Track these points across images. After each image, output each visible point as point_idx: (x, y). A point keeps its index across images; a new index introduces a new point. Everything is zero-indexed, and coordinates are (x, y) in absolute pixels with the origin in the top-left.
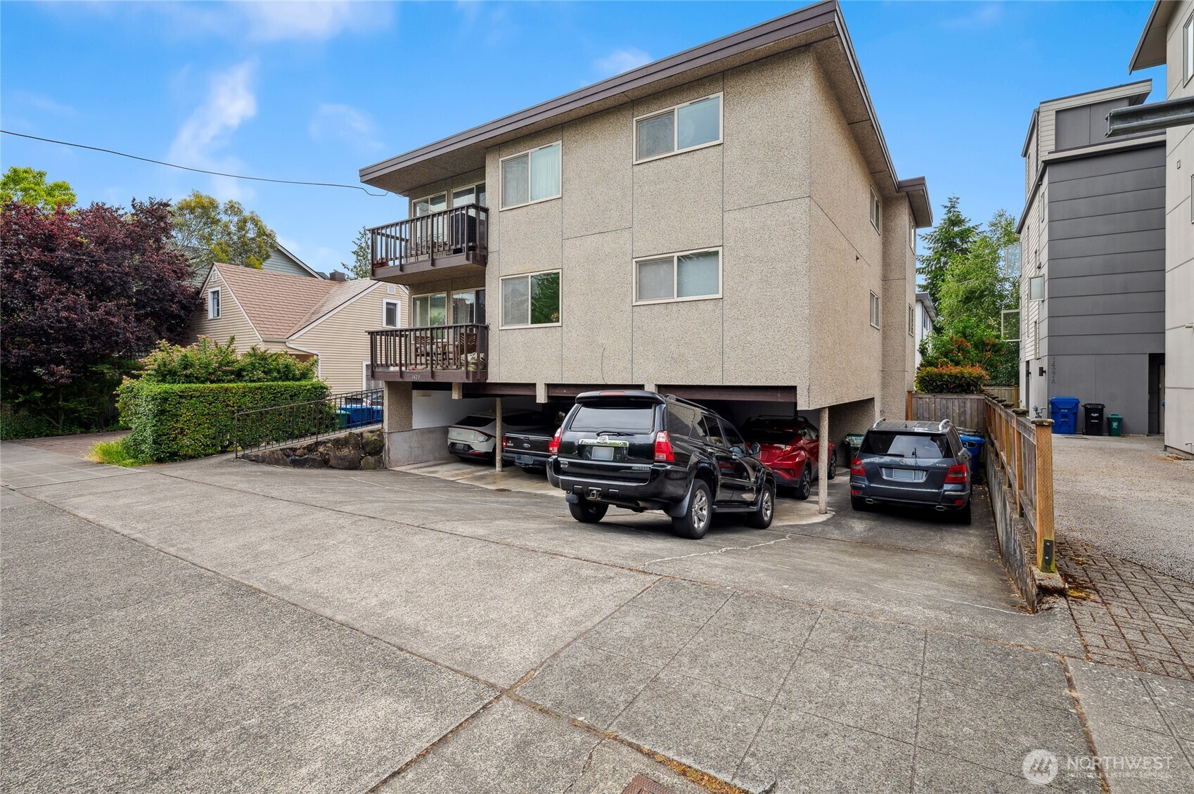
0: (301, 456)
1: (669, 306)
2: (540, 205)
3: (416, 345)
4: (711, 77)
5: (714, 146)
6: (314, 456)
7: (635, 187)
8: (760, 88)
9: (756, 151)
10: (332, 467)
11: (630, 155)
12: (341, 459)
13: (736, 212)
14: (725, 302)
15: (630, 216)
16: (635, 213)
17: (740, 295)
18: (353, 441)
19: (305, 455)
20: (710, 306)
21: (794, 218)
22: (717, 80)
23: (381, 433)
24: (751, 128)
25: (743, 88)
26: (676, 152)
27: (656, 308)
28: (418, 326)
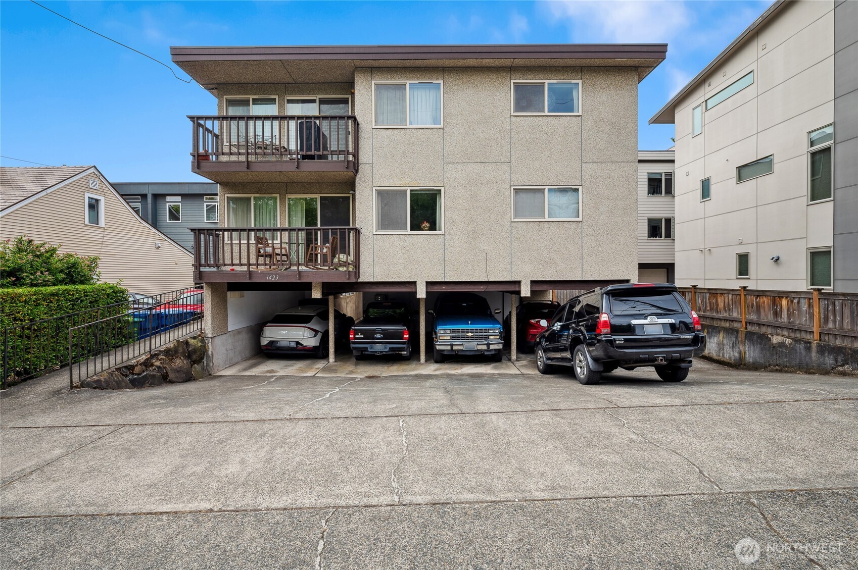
0: (139, 374)
1: (542, 224)
2: (419, 130)
3: (257, 246)
4: (572, 68)
5: (575, 116)
6: (151, 371)
7: (513, 133)
8: (607, 85)
9: (604, 126)
10: (172, 382)
11: (509, 108)
12: (178, 372)
13: (591, 164)
14: (584, 224)
15: (509, 154)
16: (513, 152)
17: (594, 219)
18: (181, 350)
19: (143, 372)
20: (573, 226)
21: (629, 174)
22: (577, 71)
23: (201, 337)
24: (601, 110)
25: (595, 82)
26: (547, 113)
27: (531, 224)
28: (287, 226)
